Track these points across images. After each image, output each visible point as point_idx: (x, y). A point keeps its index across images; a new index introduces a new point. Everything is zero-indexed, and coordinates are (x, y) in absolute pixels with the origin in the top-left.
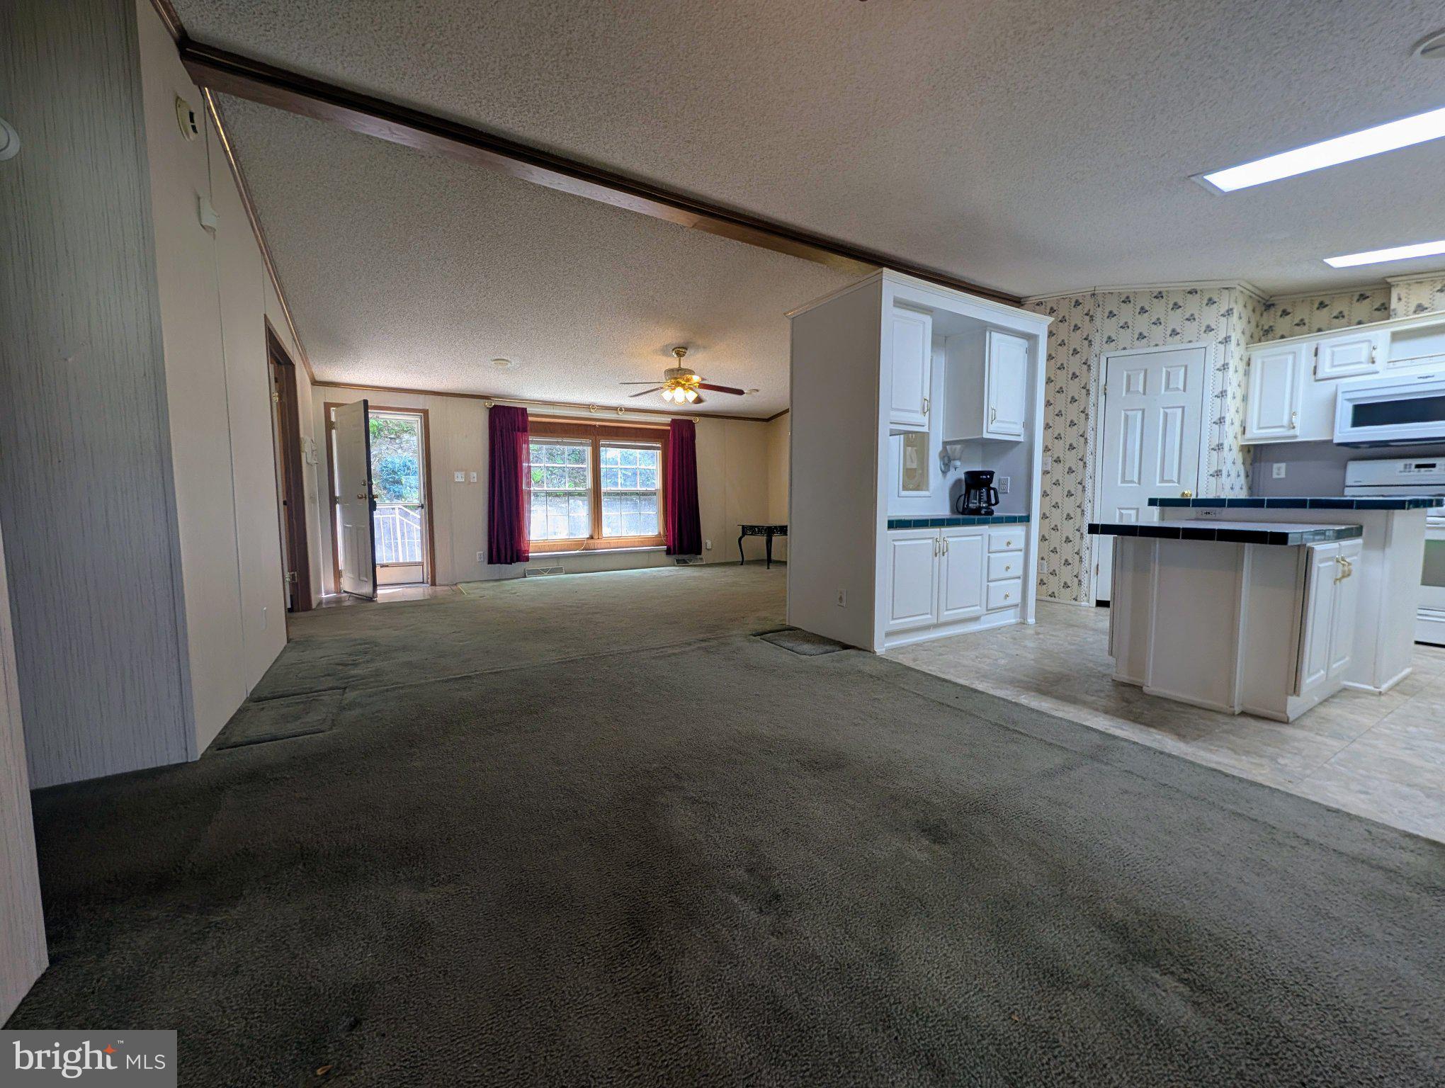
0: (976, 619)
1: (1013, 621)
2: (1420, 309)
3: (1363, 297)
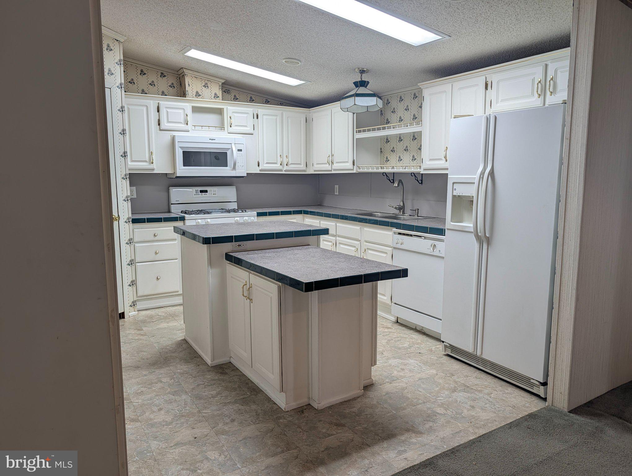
2: (198, 95)
3: (163, 75)
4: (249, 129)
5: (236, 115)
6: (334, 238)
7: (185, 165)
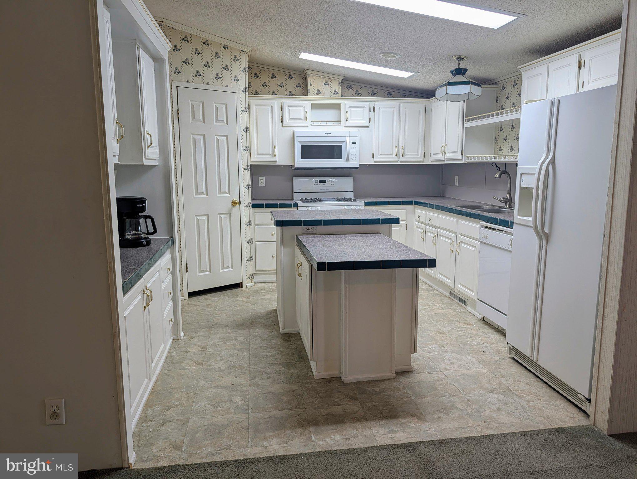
2: (319, 92)
3: (291, 77)
4: (365, 122)
5: (352, 109)
6: (436, 230)
7: (303, 157)
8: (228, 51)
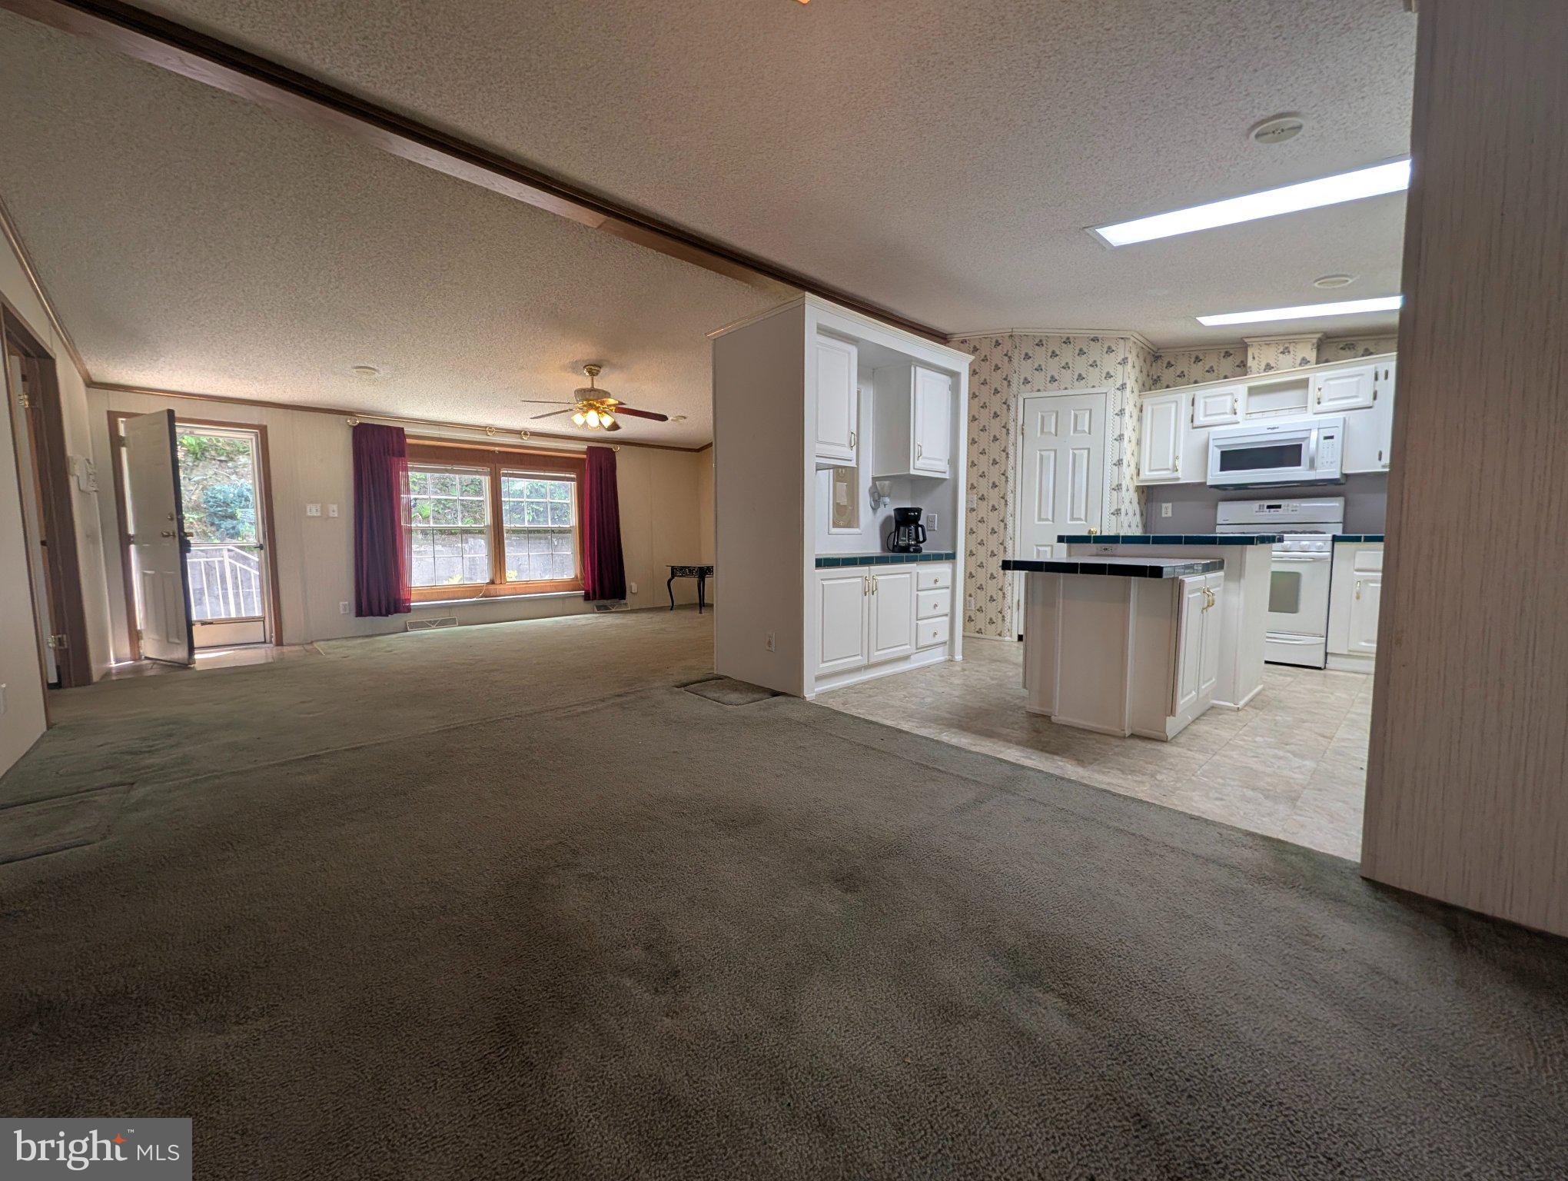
0: (906, 658)
1: (942, 658)
2: (1268, 367)
3: (1227, 354)
4: (1363, 401)
7: (1225, 469)
8: (1099, 344)
